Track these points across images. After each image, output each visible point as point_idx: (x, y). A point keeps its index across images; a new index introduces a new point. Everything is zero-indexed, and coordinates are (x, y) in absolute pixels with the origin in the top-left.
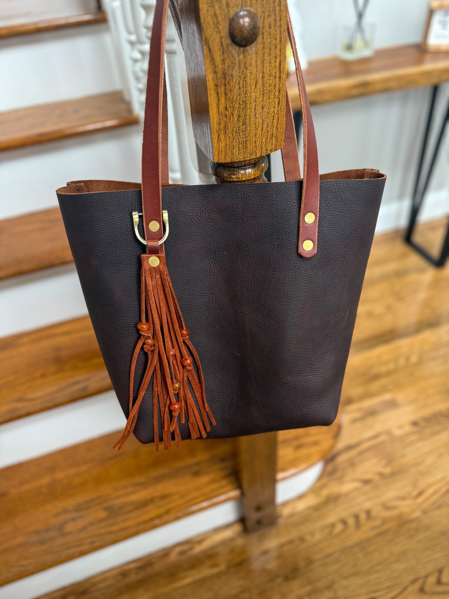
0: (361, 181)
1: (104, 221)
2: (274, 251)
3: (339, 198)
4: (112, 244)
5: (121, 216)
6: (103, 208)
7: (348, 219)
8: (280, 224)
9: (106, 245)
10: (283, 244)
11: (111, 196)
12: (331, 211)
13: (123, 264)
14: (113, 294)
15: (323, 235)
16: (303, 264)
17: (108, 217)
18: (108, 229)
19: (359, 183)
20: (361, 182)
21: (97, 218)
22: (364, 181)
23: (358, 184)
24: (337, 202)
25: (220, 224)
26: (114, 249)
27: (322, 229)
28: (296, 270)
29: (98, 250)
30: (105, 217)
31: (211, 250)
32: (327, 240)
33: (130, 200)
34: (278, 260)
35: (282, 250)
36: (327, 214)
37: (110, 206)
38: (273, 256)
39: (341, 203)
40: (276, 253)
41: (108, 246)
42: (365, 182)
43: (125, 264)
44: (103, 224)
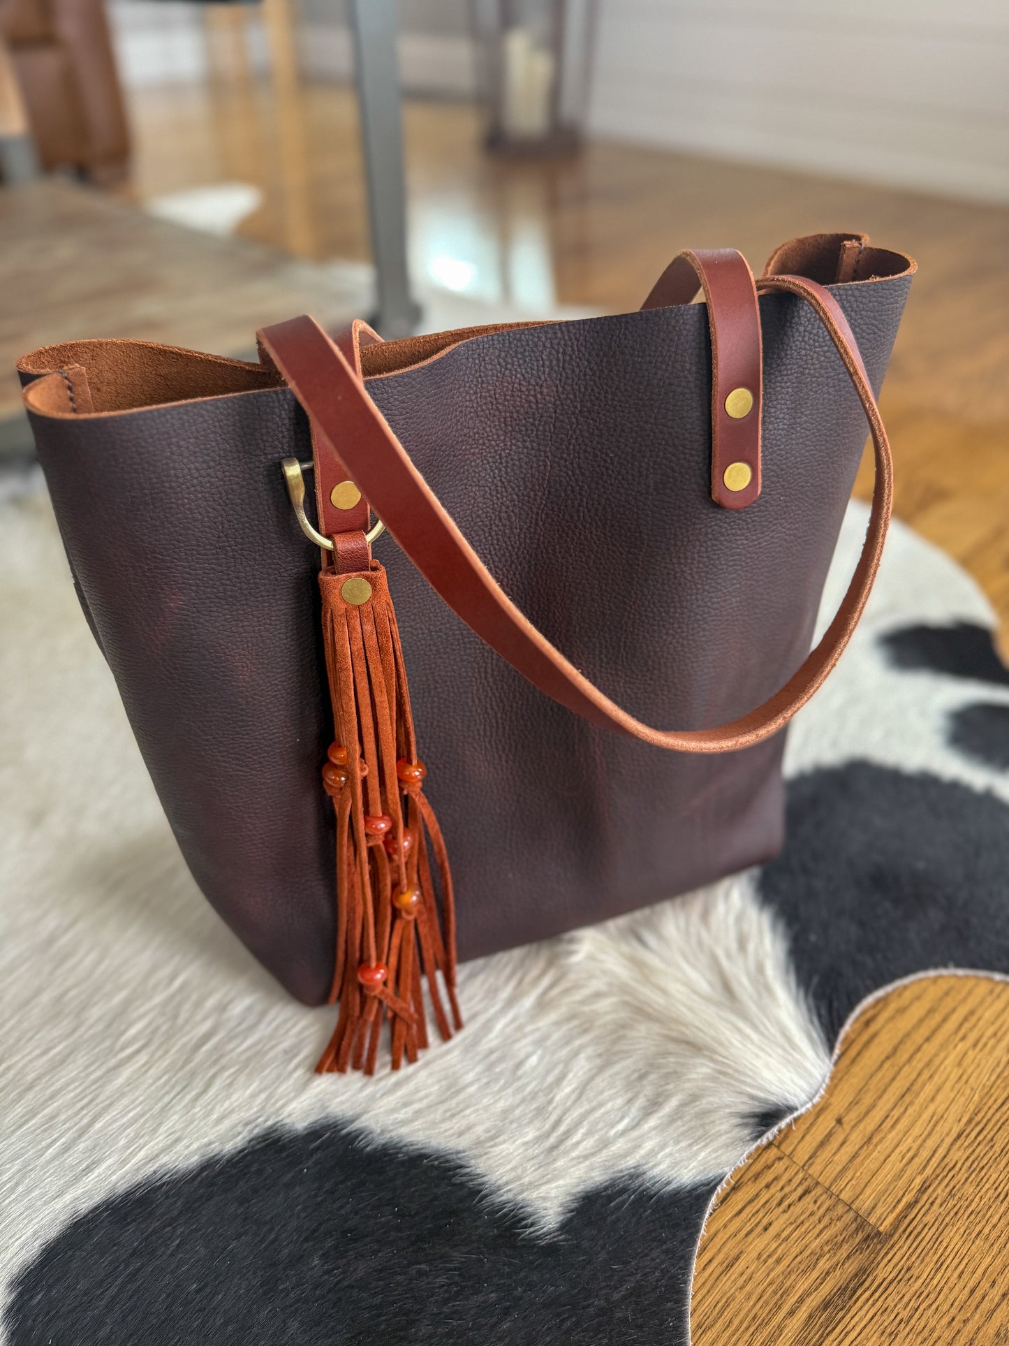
0: (863, 285)
1: (202, 487)
2: (649, 502)
3: (810, 338)
4: (224, 546)
5: (249, 468)
6: (197, 449)
7: (831, 390)
8: (661, 427)
9: (208, 552)
10: (671, 480)
11: (218, 411)
12: (790, 377)
13: (258, 595)
14: (232, 675)
15: (774, 442)
16: (725, 525)
17: (213, 475)
18: (214, 509)
19: (857, 293)
20: (864, 289)
21: (181, 480)
22: (868, 285)
23: (854, 296)
24: (805, 349)
25: (498, 445)
26: (232, 560)
27: (771, 427)
28: (709, 543)
29: (185, 567)
30: (205, 474)
31: (478, 520)
32: (783, 452)
33: (273, 418)
34: (661, 523)
35: (670, 497)
36: (783, 385)
37: (216, 441)
38: (647, 515)
39: (815, 352)
40: (654, 505)
41: (213, 555)
42: (873, 287)
43: (263, 593)
44: (200, 495)
